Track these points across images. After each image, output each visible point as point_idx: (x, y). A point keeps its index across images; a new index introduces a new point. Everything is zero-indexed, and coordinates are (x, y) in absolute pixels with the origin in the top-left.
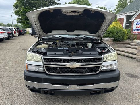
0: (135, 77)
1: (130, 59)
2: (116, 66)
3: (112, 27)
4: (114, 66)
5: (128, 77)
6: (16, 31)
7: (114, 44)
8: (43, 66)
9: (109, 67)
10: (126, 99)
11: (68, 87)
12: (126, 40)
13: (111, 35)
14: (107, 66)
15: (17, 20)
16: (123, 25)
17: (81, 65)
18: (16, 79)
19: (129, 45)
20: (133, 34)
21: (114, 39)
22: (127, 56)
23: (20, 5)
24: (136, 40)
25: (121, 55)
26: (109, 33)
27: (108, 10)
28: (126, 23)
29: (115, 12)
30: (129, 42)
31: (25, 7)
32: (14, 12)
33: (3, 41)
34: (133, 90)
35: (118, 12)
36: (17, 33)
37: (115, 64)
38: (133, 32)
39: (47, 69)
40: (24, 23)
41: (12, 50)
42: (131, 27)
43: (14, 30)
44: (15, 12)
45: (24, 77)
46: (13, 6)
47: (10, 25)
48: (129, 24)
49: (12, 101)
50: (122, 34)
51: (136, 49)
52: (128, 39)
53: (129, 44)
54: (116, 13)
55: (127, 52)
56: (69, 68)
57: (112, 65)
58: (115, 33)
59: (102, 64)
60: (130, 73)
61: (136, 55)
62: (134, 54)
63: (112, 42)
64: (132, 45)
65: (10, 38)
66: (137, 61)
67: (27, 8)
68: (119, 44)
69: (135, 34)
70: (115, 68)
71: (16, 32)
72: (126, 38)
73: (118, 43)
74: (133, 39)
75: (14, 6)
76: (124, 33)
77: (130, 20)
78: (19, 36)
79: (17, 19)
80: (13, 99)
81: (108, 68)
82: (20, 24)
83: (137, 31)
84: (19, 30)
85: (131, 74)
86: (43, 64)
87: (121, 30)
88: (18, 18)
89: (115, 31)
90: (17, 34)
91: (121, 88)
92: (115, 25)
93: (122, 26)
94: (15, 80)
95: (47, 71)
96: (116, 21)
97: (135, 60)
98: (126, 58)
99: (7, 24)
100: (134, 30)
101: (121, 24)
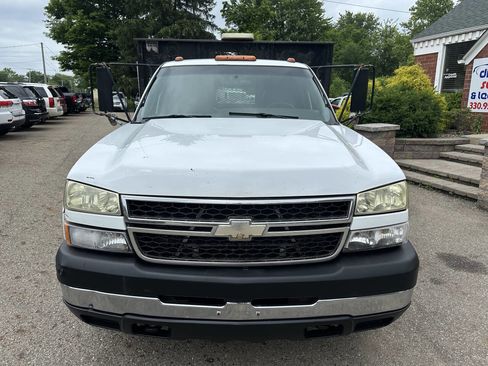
0: (473, 267)
1: (455, 201)
2: (401, 233)
3: (394, 86)
4: (396, 232)
5: (448, 269)
6: (56, 99)
7: (399, 147)
8: (126, 231)
9: (378, 237)
10: (438, 349)
11: (219, 310)
12: (445, 132)
13: (390, 115)
14: (370, 233)
15: (59, 59)
16: (434, 78)
17: (271, 229)
18: (42, 272)
19: (455, 150)
20: (468, 111)
21: (401, 130)
22: (444, 191)
23: (70, 6)
24: (480, 132)
25: (423, 185)
26: (381, 109)
27: (384, 26)
28: (445, 72)
29: (407, 31)
30: (455, 139)
31: (87, 12)
32: (48, 31)
33: (9, 134)
34: (464, 316)
35: (417, 32)
36: (58, 104)
37: (398, 226)
38: (469, 106)
39: (140, 244)
40: (85, 70)
41: (39, 166)
42: (462, 86)
43: (50, 95)
44: (53, 30)
45: (58, 271)
46: (46, 8)
47: (35, 77)
48: (454, 75)
49: (21, 356)
50: (430, 112)
51: (477, 164)
52: (453, 128)
53: (453, 147)
54: (412, 37)
55: (447, 178)
56: (224, 240)
57: (390, 228)
58: (405, 108)
59: (349, 224)
60: (454, 252)
61: (477, 185)
62: (470, 183)
63: (394, 140)
64: (463, 151)
65: (33, 124)
66: (481, 208)
67: (94, 18)
68: (417, 148)
69: (476, 110)
70: (397, 241)
71: (55, 102)
72: (442, 127)
73: (414, 144)
74: (469, 131)
75: (50, 9)
76: (436, 108)
77: (460, 62)
78: (65, 114)
79: (59, 55)
80: (24, 346)
81: (373, 240)
82: (70, 73)
83: (482, 101)
84: (65, 94)
85: (459, 259)
86: (127, 224)
87: (426, 98)
88: (64, 53)
89: (404, 98)
90: (59, 110)
91: (420, 309)
92: (405, 79)
93: (429, 81)
94: (40, 276)
95: (143, 249)
96: (410, 65)
97: (474, 206)
98: (441, 197)
99: (28, 75)
100: (473, 97)
101: (425, 76)
